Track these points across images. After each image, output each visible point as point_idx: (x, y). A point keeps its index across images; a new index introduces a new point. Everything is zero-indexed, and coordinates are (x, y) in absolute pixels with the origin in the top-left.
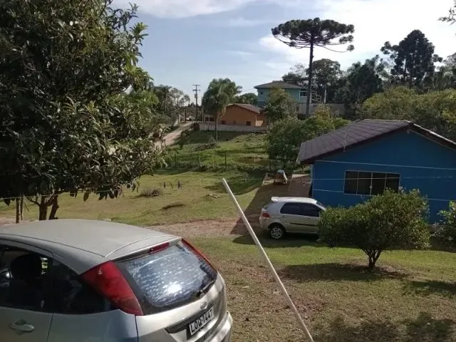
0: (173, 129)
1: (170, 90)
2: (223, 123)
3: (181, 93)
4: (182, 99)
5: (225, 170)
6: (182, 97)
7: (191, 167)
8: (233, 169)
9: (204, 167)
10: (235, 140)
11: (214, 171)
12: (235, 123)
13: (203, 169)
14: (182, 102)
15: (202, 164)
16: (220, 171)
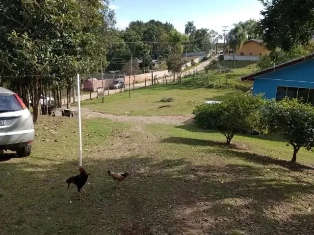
0: (205, 59)
1: (208, 32)
2: (242, 54)
3: (217, 33)
4: (217, 38)
5: (225, 88)
6: (217, 36)
7: (203, 85)
8: (232, 87)
9: (211, 85)
10: (248, 67)
11: (218, 88)
12: (251, 54)
13: (211, 87)
14: (216, 40)
15: (210, 83)
16: (223, 88)
